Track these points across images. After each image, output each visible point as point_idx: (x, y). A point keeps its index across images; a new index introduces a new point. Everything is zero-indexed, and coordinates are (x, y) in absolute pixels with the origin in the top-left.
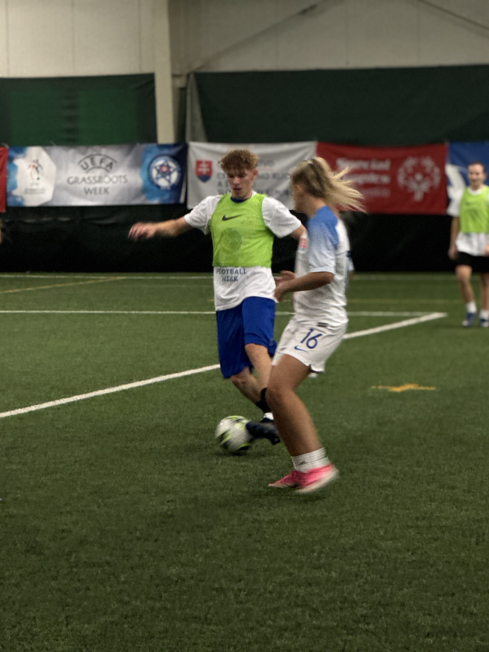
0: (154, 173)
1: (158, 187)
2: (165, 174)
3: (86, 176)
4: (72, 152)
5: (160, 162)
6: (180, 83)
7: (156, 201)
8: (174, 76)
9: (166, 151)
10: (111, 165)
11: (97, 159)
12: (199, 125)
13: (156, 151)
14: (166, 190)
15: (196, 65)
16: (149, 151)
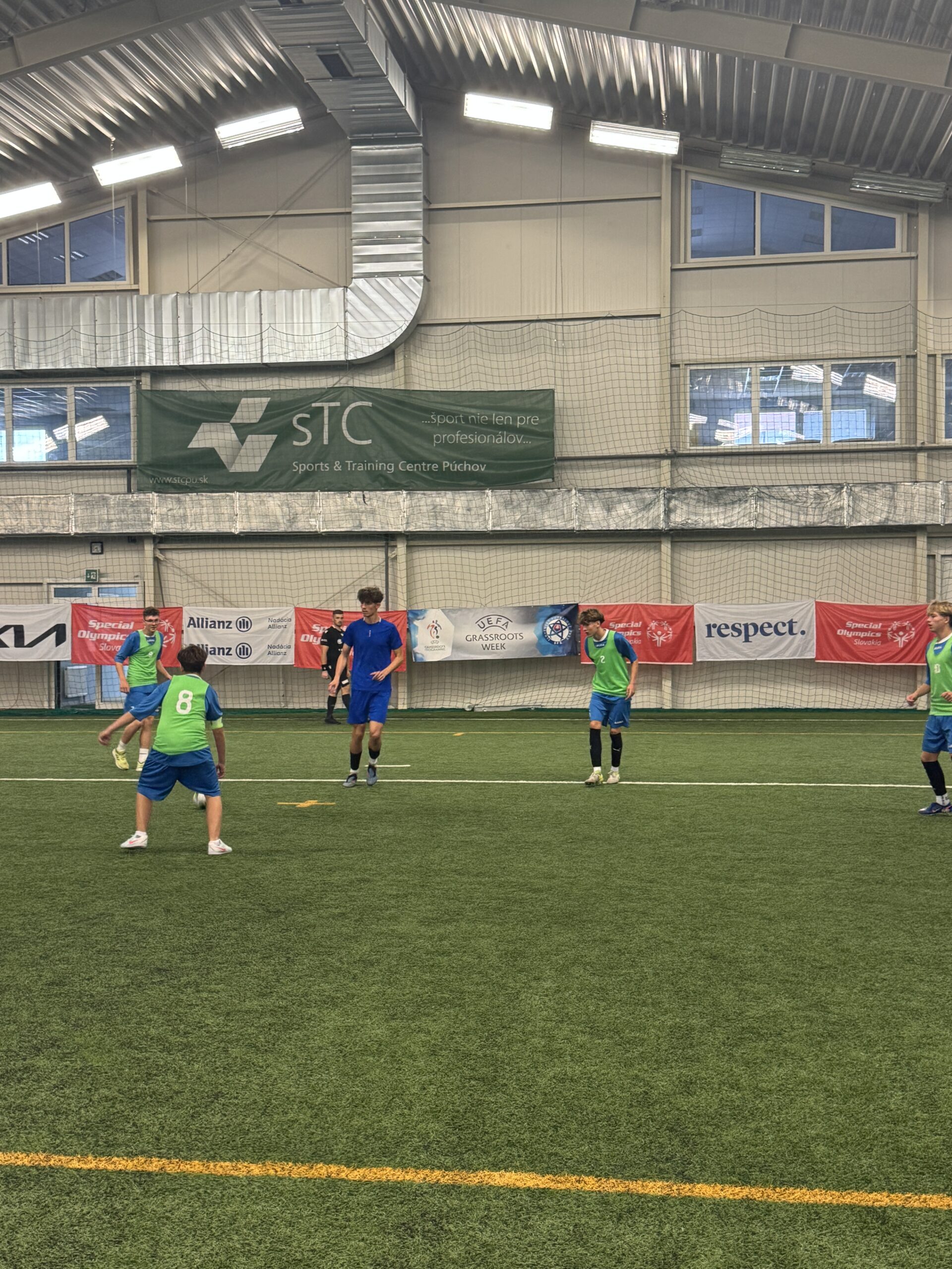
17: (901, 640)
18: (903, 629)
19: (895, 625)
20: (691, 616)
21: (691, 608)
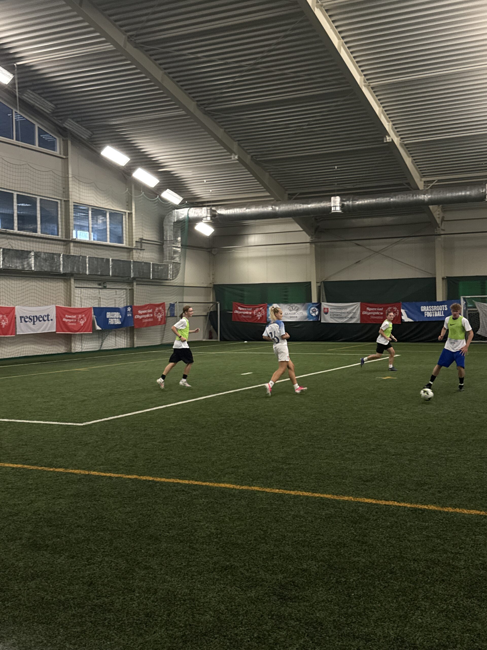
0: (311, 312)
1: (312, 316)
2: (314, 312)
3: (290, 312)
4: (286, 305)
5: (313, 308)
6: (319, 284)
7: (311, 320)
8: (317, 282)
9: (315, 305)
10: (298, 309)
11: (294, 307)
12: (325, 297)
13: (312, 305)
14: (314, 317)
15: (323, 279)
16: (309, 305)
17: (82, 322)
18: (82, 318)
19: (80, 316)
20: (14, 312)
21: (14, 308)
